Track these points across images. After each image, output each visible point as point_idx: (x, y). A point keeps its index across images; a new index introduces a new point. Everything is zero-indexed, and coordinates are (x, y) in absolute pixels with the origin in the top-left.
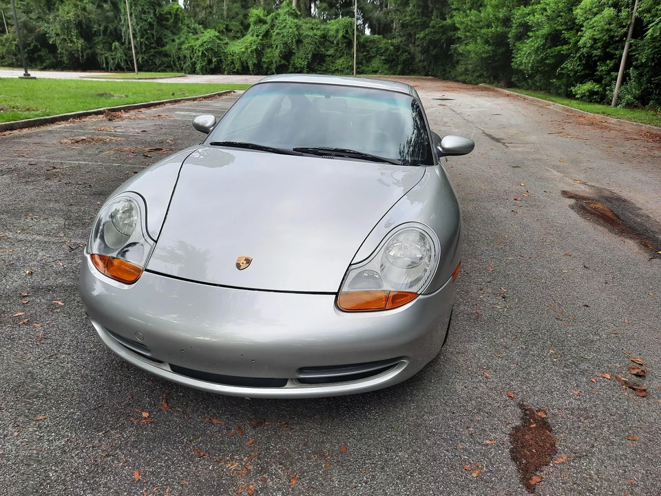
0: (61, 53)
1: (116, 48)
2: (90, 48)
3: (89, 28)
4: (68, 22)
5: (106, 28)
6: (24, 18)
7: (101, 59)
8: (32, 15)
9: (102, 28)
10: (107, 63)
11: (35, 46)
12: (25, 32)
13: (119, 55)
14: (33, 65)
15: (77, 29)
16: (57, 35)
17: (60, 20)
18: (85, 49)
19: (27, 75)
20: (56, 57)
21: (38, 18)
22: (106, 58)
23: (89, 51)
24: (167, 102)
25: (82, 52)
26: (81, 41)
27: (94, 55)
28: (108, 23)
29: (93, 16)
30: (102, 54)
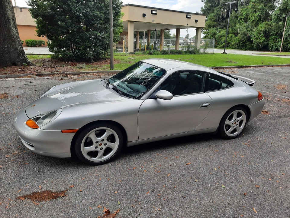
0: (254, 44)
1: (278, 41)
2: (267, 42)
3: (269, 32)
4: (261, 30)
5: (277, 33)
6: (245, 30)
7: (270, 46)
8: (248, 29)
9: (275, 33)
10: (272, 48)
11: (246, 41)
12: (243, 35)
13: (279, 44)
14: (242, 48)
15: (263, 33)
16: (255, 36)
17: (258, 30)
18: (264, 42)
19: (224, 52)
20: (251, 45)
21: (251, 30)
22: (273, 46)
23: (265, 43)
24: (252, 67)
25: (262, 44)
26: (264, 38)
27: (268, 44)
28: (279, 30)
29: (272, 28)
30: (271, 44)
